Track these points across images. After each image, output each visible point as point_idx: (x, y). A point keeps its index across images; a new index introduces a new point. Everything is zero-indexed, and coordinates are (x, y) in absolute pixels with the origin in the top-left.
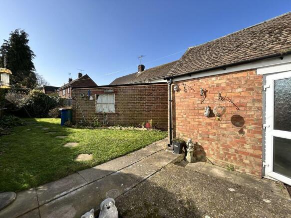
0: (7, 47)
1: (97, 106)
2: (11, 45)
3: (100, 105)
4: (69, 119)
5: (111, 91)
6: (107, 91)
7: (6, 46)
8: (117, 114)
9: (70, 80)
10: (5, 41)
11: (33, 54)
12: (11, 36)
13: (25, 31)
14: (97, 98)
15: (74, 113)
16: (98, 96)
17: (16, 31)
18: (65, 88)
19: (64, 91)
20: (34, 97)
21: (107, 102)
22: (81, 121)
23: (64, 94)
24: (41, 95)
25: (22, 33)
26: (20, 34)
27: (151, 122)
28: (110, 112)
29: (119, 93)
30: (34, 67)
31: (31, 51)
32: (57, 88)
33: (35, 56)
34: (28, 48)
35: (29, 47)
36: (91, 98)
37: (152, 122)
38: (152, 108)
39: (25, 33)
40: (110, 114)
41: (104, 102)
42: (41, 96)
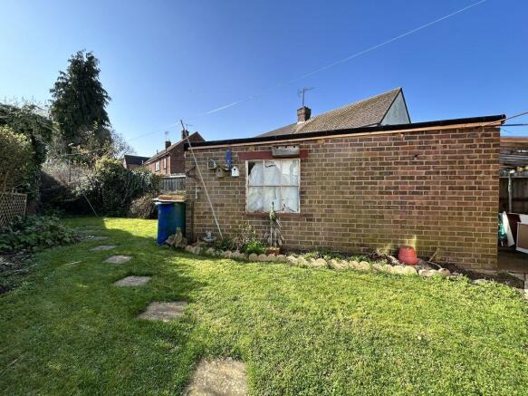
0: (64, 85)
1: (249, 192)
2: (71, 80)
3: (256, 190)
4: (178, 229)
5: (293, 150)
6: (281, 151)
7: (63, 83)
8: (306, 217)
9: (168, 144)
10: (61, 73)
11: (107, 97)
12: (69, 64)
13: (93, 54)
14: (249, 173)
15: (189, 213)
16: (251, 166)
17: (79, 55)
18: (159, 158)
19: (158, 164)
20: (103, 173)
21: (276, 184)
22: (209, 234)
23: (157, 168)
24: (117, 168)
25: (89, 59)
26: (86, 60)
27: (413, 242)
28: (286, 211)
29: (314, 156)
30: (107, 120)
31: (103, 90)
32: (146, 159)
33: (110, 99)
34: (97, 86)
35: (99, 83)
36: (235, 173)
37: (418, 243)
38: (418, 201)
39: (92, 57)
40: (286, 217)
41: (268, 182)
42: (117, 171)
